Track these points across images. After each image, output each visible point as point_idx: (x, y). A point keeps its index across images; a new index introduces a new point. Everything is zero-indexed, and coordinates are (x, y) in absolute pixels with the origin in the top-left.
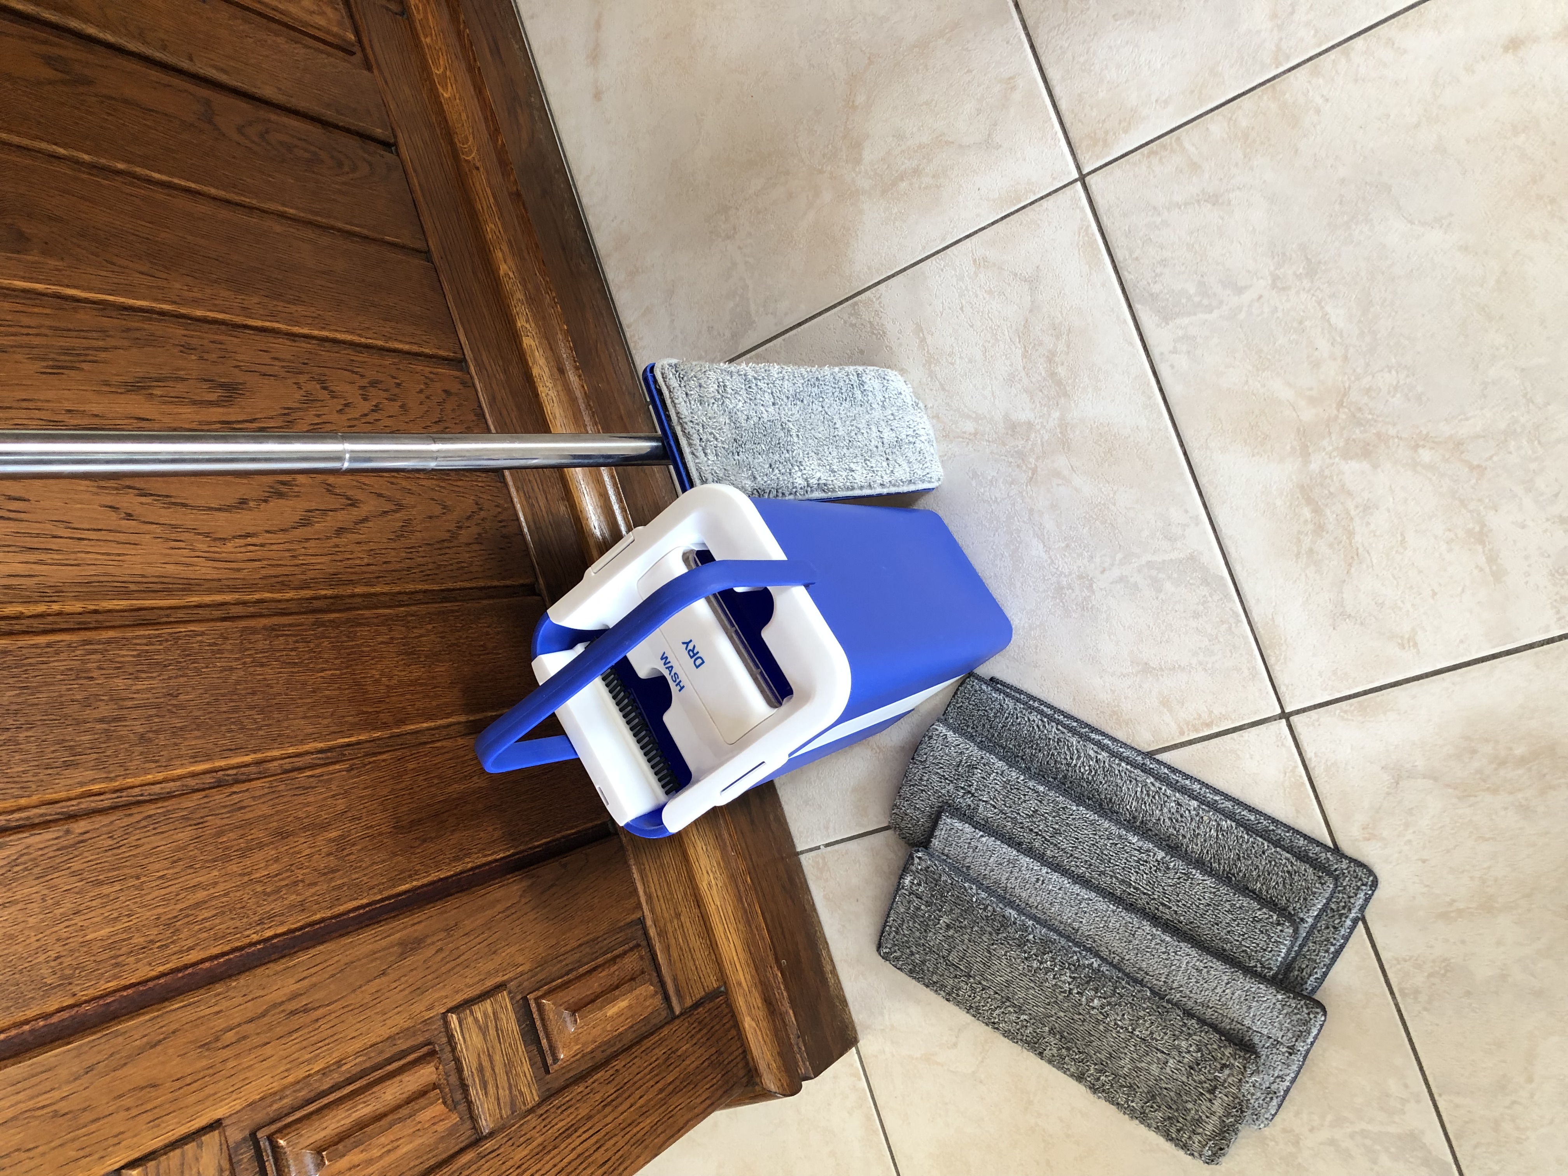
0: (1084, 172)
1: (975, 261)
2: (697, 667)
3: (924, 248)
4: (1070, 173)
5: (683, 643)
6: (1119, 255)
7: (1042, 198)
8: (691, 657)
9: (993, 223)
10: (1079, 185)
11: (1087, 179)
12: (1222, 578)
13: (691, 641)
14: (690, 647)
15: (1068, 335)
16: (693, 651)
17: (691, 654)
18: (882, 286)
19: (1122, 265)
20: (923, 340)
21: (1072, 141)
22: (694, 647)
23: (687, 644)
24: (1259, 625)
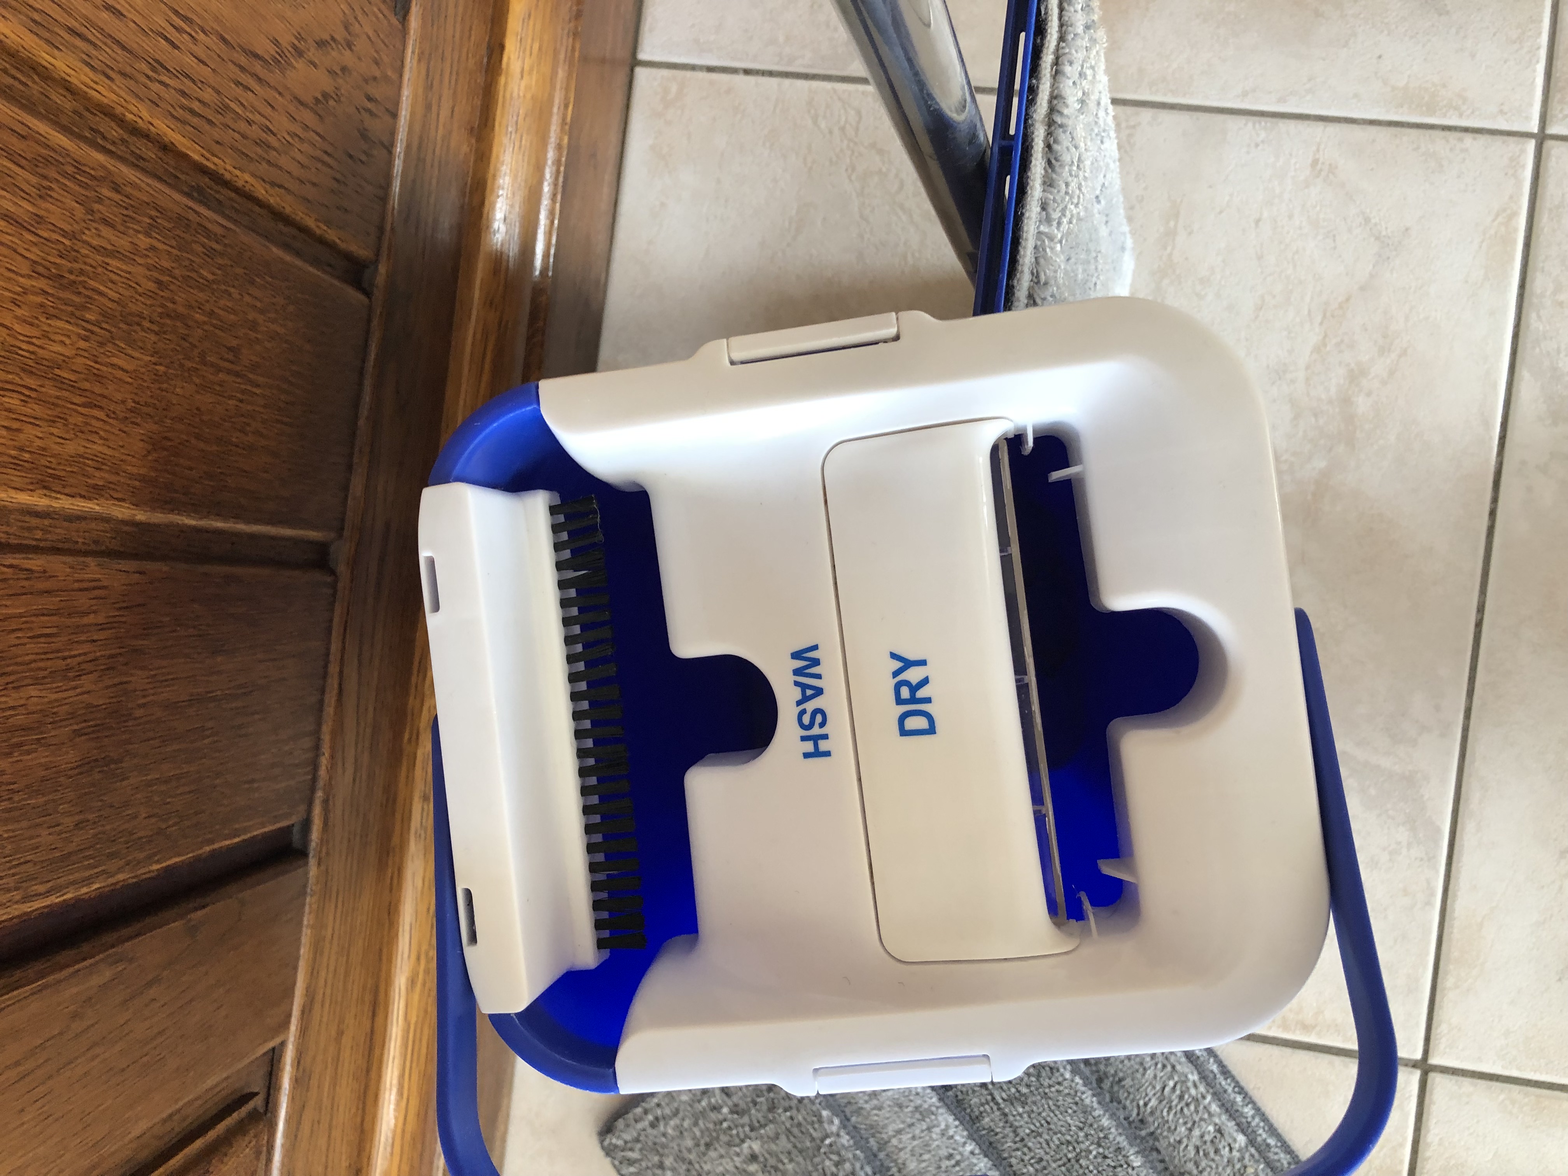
0: (1553, 129)
1: (1315, 162)
2: (904, 732)
3: (1245, 94)
4: (1528, 118)
5: (894, 656)
6: (1539, 283)
7: (1466, 130)
8: (899, 701)
9: (1372, 122)
10: (1532, 145)
11: (1549, 144)
12: (1438, 831)
13: (923, 663)
14: (913, 675)
15: (1400, 356)
16: (914, 689)
17: (905, 693)
18: (1146, 114)
19: (1535, 300)
20: (1170, 234)
21: (1556, 74)
22: (925, 681)
23: (908, 664)
24: (1457, 923)
